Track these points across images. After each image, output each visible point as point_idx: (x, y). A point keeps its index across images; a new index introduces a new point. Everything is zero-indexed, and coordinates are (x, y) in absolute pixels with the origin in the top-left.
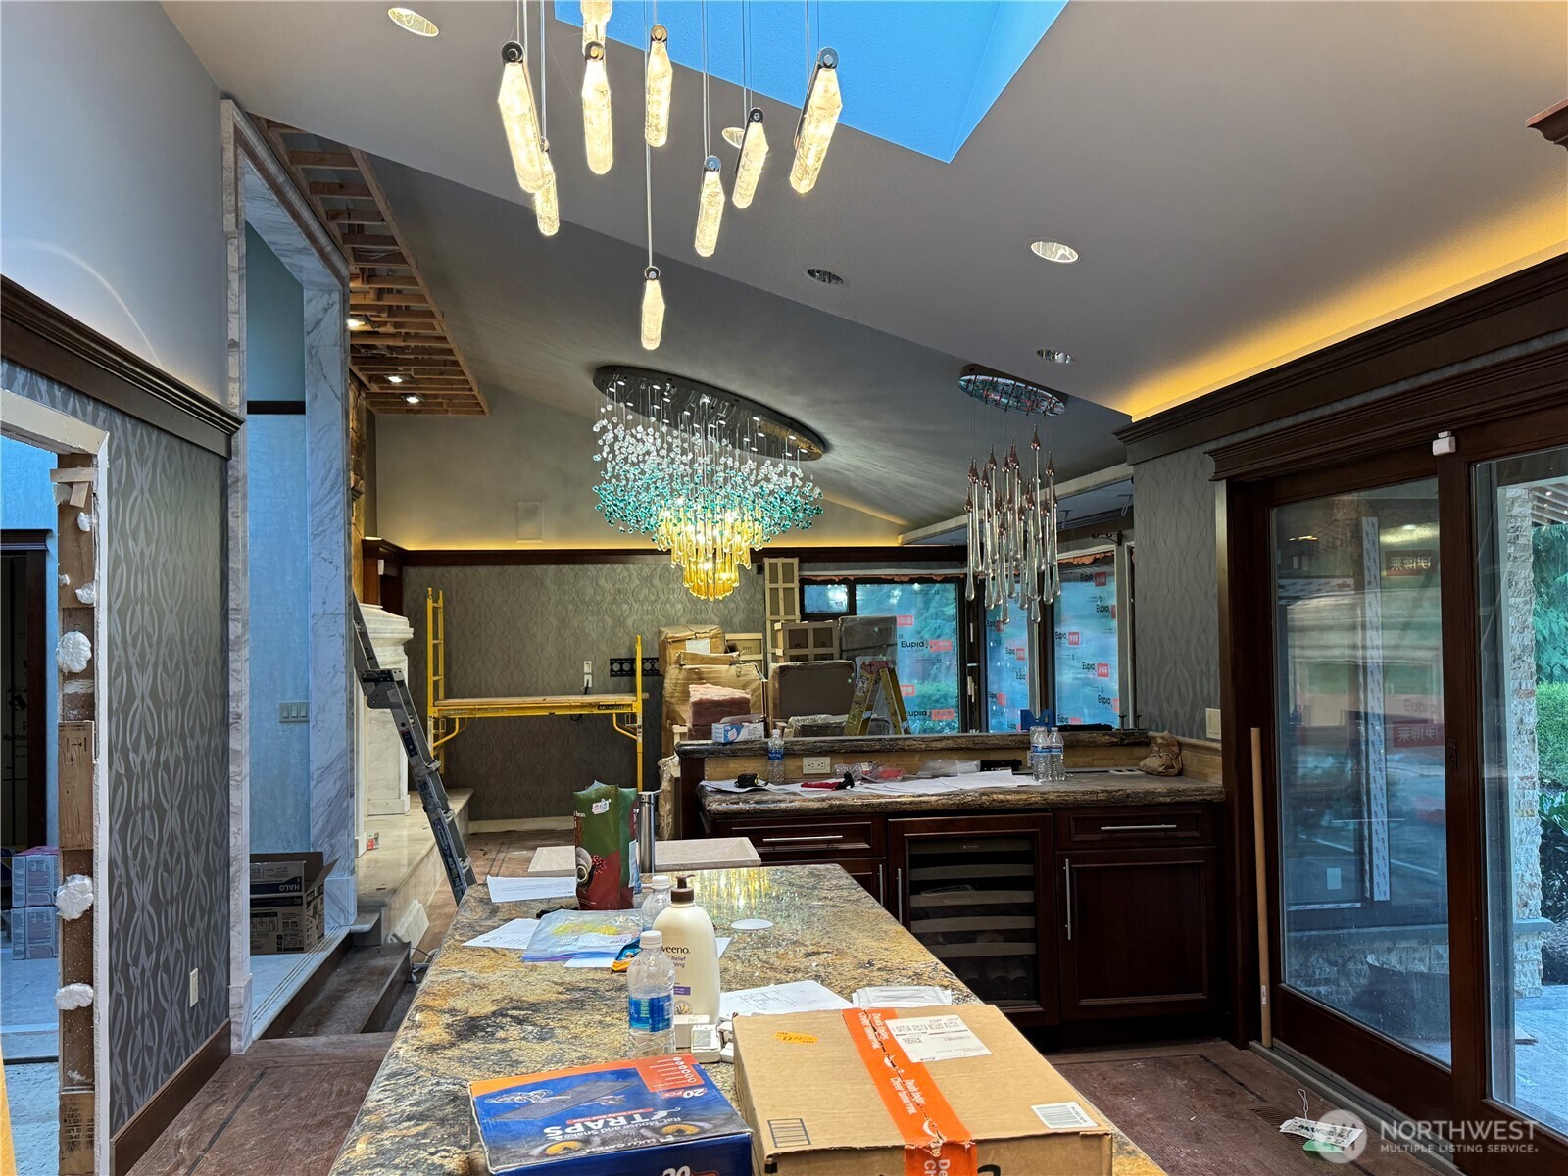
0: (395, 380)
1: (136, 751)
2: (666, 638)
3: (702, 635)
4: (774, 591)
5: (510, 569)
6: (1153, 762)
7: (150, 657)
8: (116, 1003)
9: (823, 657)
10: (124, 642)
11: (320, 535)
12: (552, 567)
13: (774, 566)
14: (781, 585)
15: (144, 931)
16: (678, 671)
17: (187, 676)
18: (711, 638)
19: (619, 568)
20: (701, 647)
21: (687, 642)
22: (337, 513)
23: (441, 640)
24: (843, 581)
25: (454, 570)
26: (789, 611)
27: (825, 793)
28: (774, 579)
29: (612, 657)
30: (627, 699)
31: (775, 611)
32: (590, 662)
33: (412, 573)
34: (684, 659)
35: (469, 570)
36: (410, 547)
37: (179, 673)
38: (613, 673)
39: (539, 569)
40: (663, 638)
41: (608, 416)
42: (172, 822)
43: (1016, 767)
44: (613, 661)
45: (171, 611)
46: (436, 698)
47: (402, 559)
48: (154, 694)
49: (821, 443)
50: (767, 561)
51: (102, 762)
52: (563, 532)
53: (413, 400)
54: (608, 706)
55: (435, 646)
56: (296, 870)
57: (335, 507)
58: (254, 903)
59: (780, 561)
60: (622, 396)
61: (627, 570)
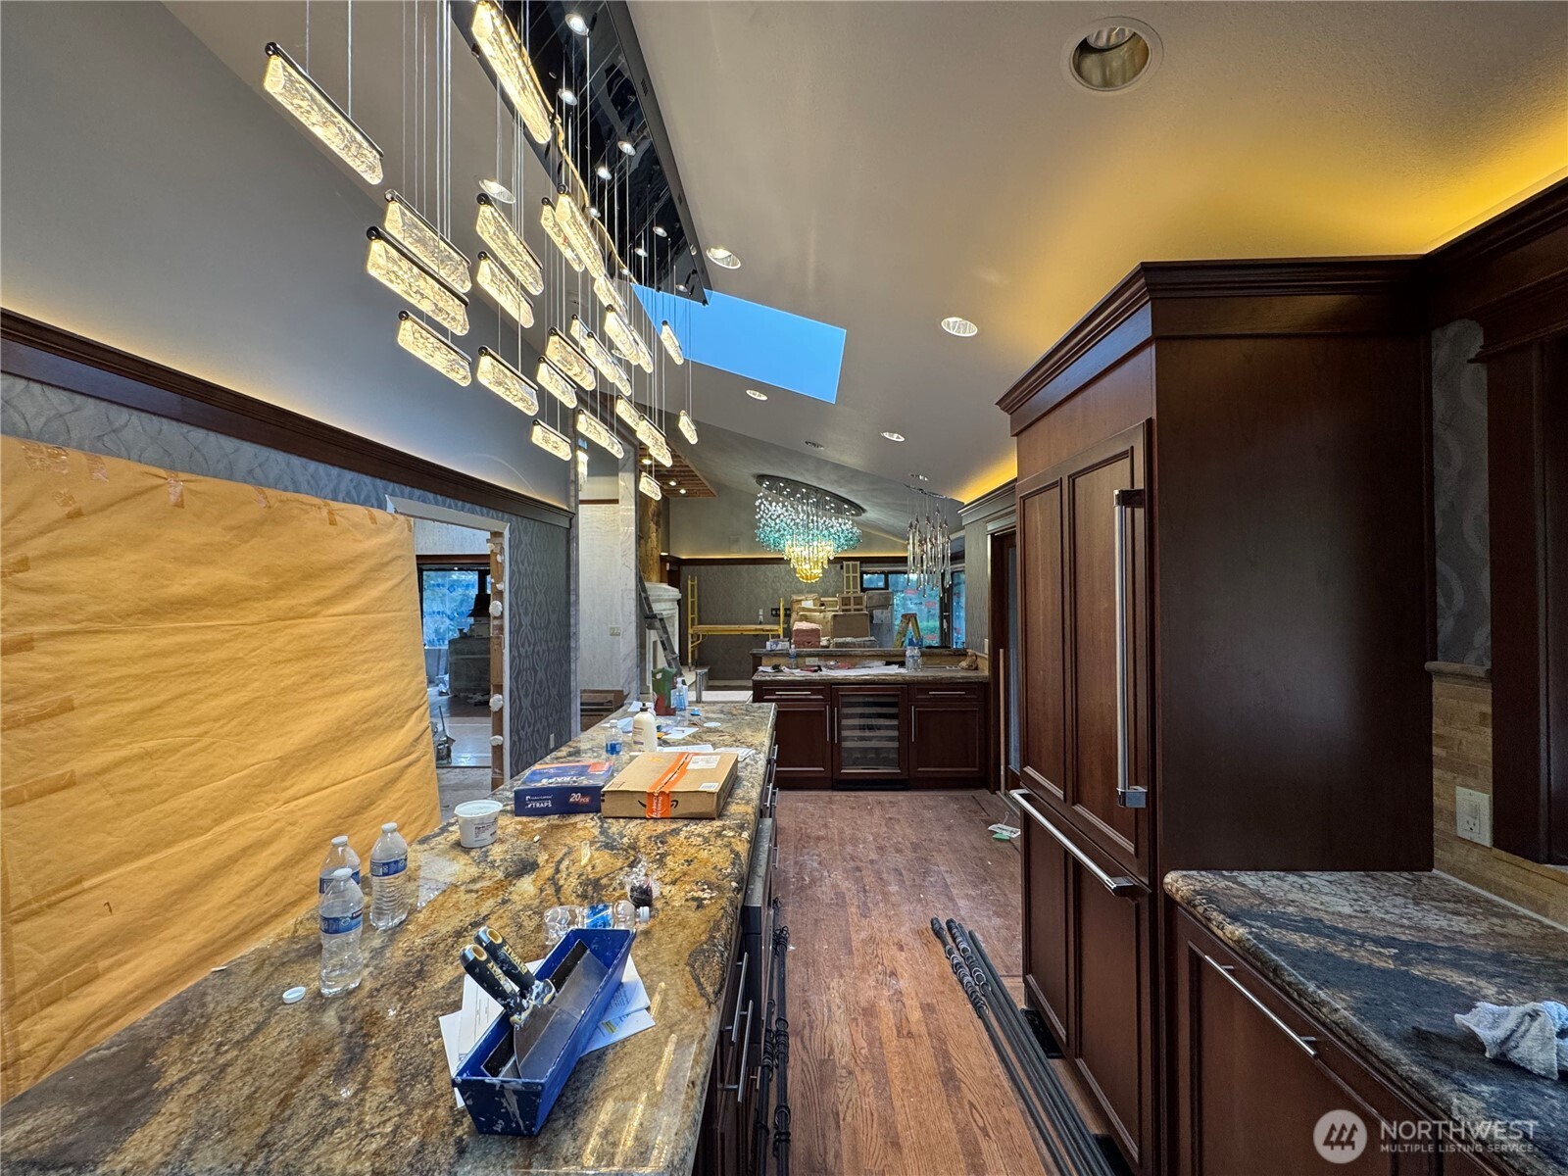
0: (673, 483)
1: (523, 646)
2: (793, 600)
3: (810, 599)
4: (848, 577)
5: (727, 567)
6: (964, 664)
7: (530, 610)
8: (513, 744)
9: (858, 610)
10: (517, 604)
11: (624, 556)
12: (745, 566)
13: (848, 566)
14: (851, 575)
15: (527, 717)
16: (796, 615)
17: (549, 617)
18: (814, 600)
20: (809, 604)
21: (802, 601)
22: (632, 547)
23: (696, 599)
24: (882, 573)
25: (702, 567)
26: (855, 587)
27: (809, 673)
28: (848, 572)
30: (776, 627)
31: (848, 587)
32: (762, 610)
33: (685, 569)
34: (800, 609)
35: (709, 567)
36: (684, 557)
37: (544, 616)
38: (772, 615)
39: (739, 567)
41: (761, 498)
42: (541, 675)
43: (902, 664)
44: (772, 609)
45: (541, 592)
46: (693, 624)
47: (680, 563)
48: (532, 625)
49: (860, 510)
50: (845, 563)
51: (506, 651)
52: (751, 550)
53: (683, 491)
54: (767, 631)
55: (693, 602)
56: (611, 697)
57: (631, 544)
58: (582, 710)
59: (851, 563)
60: (769, 488)
61: (779, 567)
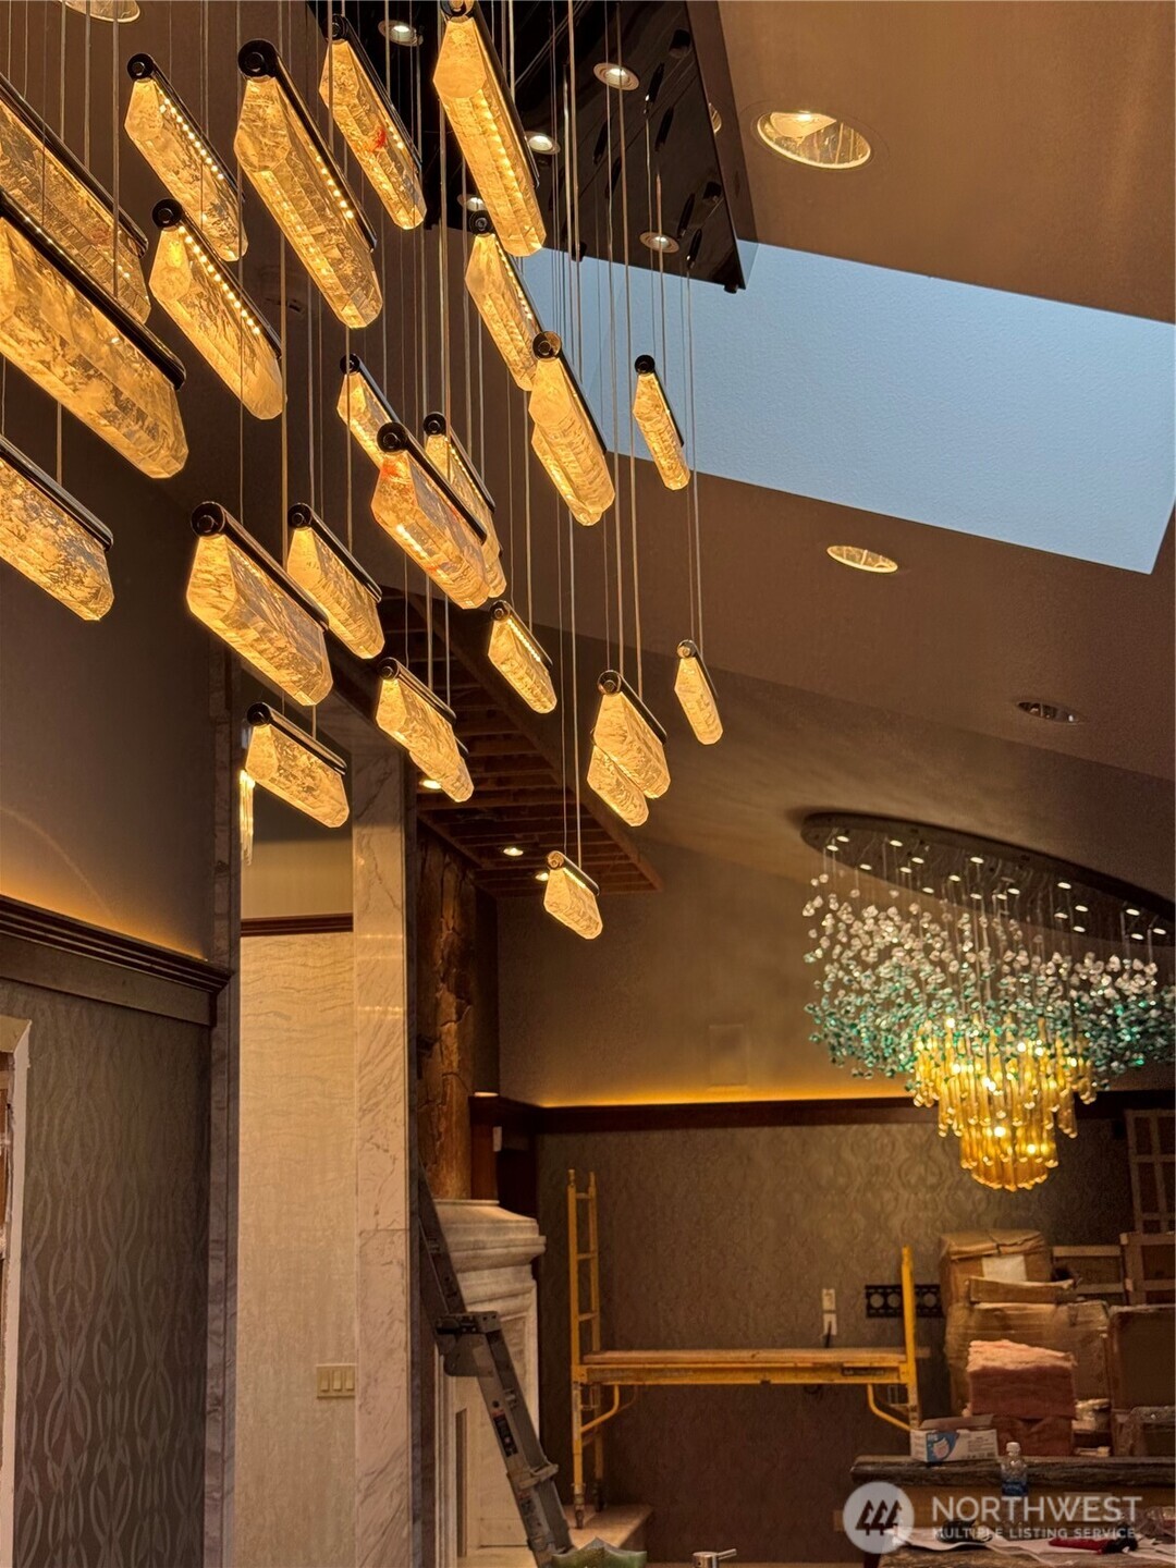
0: (513, 852)
2: (948, 1253)
3: (1011, 1249)
4: (1146, 1168)
7: (83, 1323)
11: (370, 1111)
12: (766, 1130)
14: (1158, 1158)
16: (966, 1312)
17: (139, 1345)
18: (1026, 1254)
19: (874, 1130)
20: (1007, 1270)
21: (985, 1262)
22: (394, 1076)
23: (593, 1254)
25: (612, 1138)
28: (1145, 1147)
29: (869, 1283)
30: (889, 1358)
31: (1150, 1205)
32: (832, 1291)
33: (553, 1146)
34: (977, 1291)
35: (637, 1137)
36: (548, 1103)
37: (127, 1342)
38: (871, 1312)
39: (744, 1135)
40: (944, 1252)
41: (823, 891)
44: (870, 1290)
45: (117, 1253)
46: (586, 1351)
47: (537, 1124)
48: (87, 1376)
50: (1136, 1114)
52: (781, 1073)
54: (858, 1371)
55: (583, 1265)
57: (392, 1068)
60: (848, 857)
61: (889, 1133)
